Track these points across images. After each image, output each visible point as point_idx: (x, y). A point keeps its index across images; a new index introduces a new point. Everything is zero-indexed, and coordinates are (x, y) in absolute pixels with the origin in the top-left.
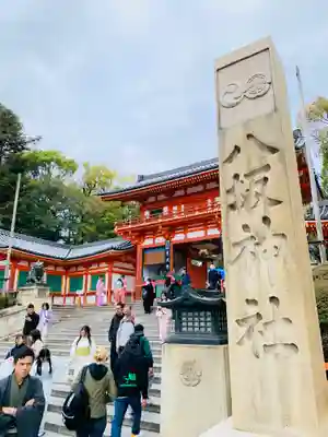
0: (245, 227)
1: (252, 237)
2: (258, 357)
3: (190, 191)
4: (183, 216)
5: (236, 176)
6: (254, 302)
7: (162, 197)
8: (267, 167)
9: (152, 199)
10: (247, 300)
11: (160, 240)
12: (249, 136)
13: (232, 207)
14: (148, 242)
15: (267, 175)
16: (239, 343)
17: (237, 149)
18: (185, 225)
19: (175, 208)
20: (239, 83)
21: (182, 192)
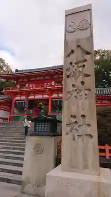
0: (73, 86)
1: (76, 90)
2: (74, 140)
3: (38, 79)
4: (34, 88)
5: (71, 63)
6: (75, 117)
7: (25, 80)
8: (85, 60)
9: (21, 80)
10: (72, 116)
11: (23, 98)
12: (79, 46)
13: (68, 76)
14: (18, 98)
15: (85, 64)
16: (67, 134)
17: (73, 51)
19: (31, 85)
20: (75, 22)
21: (34, 79)
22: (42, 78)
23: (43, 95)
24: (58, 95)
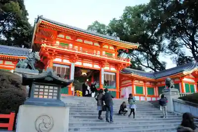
3: (86, 42)
7: (68, 38)
9: (62, 36)
11: (66, 61)
14: (58, 60)
18: (82, 58)
19: (76, 47)
22: (91, 43)
23: (93, 64)
24: (110, 69)
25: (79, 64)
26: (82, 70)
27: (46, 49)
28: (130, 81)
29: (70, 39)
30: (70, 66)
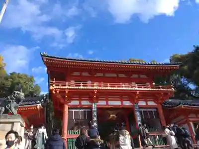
3: (107, 75)
7: (85, 74)
9: (77, 74)
11: (85, 103)
14: (75, 103)
21: (101, 75)
22: (115, 75)
24: (147, 103)
25: (102, 103)
26: (110, 112)
27: (56, 91)
28: (182, 117)
29: (89, 75)
30: (91, 108)
